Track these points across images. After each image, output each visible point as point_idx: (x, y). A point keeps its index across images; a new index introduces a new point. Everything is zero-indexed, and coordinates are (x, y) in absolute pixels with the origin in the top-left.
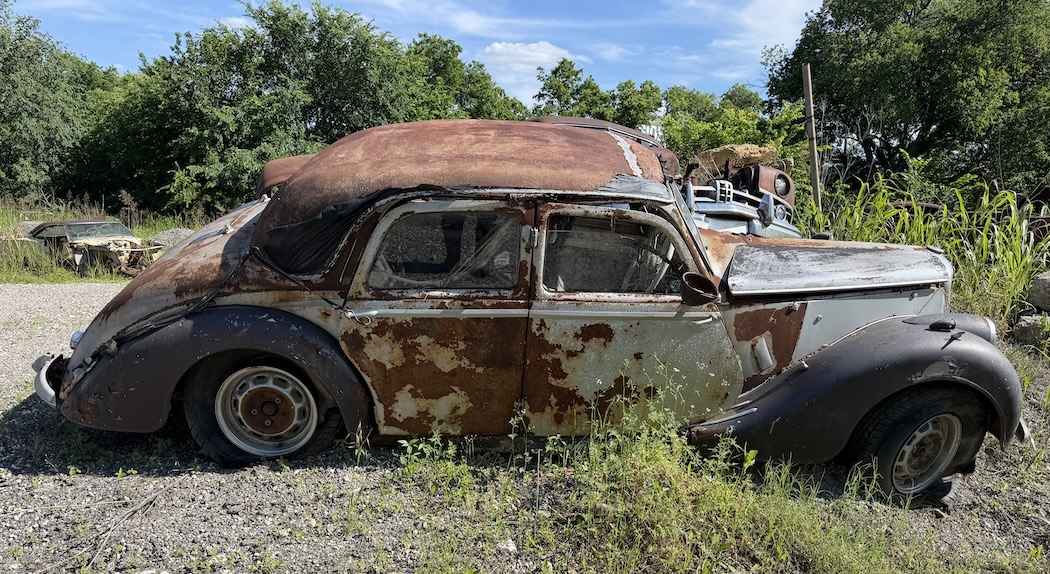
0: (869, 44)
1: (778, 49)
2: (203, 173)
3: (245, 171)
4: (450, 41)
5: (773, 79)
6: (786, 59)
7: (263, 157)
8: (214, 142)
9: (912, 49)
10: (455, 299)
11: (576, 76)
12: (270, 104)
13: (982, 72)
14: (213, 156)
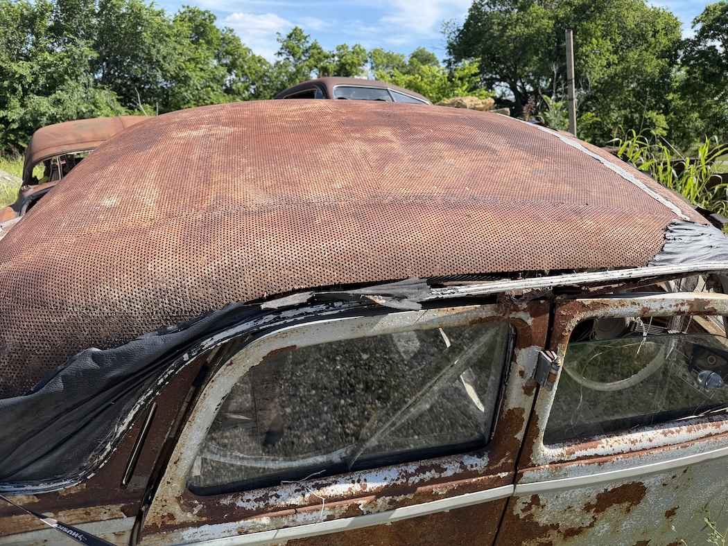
0: (518, 19)
1: (452, 22)
2: (6, 116)
3: (43, 114)
4: (207, 11)
5: (451, 44)
6: (458, 30)
7: (58, 102)
8: (14, 91)
9: (548, 24)
10: (379, 494)
11: (305, 39)
12: (61, 60)
13: (594, 40)
14: (14, 102)
